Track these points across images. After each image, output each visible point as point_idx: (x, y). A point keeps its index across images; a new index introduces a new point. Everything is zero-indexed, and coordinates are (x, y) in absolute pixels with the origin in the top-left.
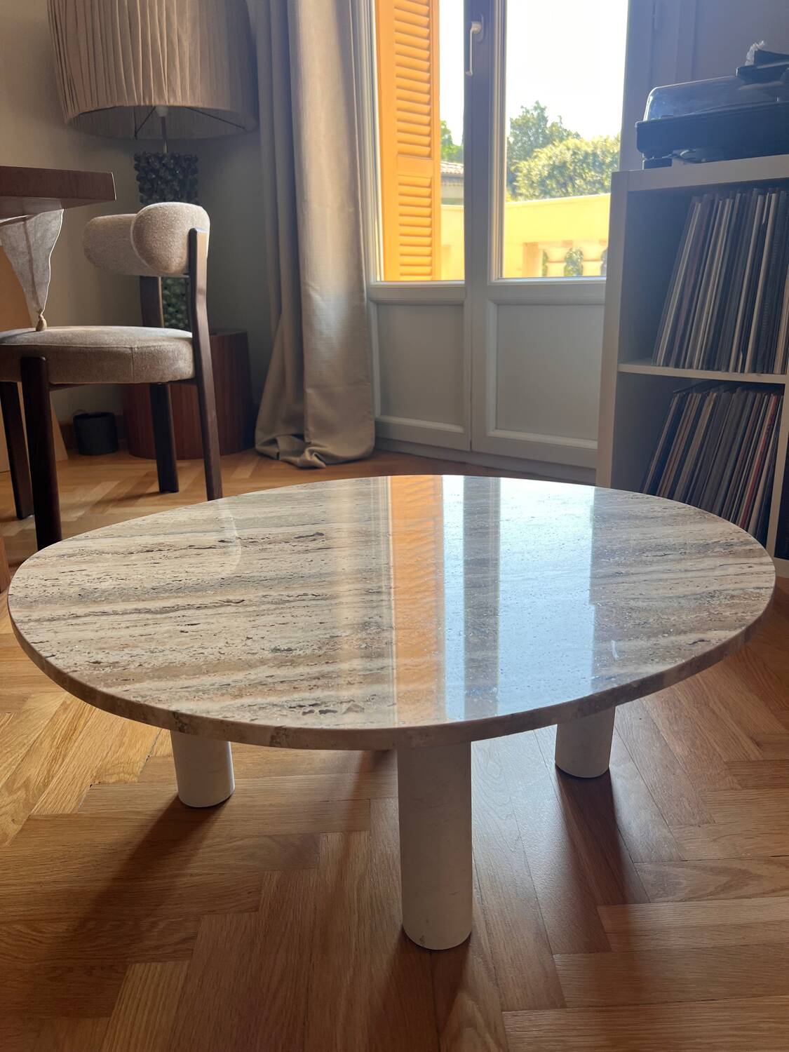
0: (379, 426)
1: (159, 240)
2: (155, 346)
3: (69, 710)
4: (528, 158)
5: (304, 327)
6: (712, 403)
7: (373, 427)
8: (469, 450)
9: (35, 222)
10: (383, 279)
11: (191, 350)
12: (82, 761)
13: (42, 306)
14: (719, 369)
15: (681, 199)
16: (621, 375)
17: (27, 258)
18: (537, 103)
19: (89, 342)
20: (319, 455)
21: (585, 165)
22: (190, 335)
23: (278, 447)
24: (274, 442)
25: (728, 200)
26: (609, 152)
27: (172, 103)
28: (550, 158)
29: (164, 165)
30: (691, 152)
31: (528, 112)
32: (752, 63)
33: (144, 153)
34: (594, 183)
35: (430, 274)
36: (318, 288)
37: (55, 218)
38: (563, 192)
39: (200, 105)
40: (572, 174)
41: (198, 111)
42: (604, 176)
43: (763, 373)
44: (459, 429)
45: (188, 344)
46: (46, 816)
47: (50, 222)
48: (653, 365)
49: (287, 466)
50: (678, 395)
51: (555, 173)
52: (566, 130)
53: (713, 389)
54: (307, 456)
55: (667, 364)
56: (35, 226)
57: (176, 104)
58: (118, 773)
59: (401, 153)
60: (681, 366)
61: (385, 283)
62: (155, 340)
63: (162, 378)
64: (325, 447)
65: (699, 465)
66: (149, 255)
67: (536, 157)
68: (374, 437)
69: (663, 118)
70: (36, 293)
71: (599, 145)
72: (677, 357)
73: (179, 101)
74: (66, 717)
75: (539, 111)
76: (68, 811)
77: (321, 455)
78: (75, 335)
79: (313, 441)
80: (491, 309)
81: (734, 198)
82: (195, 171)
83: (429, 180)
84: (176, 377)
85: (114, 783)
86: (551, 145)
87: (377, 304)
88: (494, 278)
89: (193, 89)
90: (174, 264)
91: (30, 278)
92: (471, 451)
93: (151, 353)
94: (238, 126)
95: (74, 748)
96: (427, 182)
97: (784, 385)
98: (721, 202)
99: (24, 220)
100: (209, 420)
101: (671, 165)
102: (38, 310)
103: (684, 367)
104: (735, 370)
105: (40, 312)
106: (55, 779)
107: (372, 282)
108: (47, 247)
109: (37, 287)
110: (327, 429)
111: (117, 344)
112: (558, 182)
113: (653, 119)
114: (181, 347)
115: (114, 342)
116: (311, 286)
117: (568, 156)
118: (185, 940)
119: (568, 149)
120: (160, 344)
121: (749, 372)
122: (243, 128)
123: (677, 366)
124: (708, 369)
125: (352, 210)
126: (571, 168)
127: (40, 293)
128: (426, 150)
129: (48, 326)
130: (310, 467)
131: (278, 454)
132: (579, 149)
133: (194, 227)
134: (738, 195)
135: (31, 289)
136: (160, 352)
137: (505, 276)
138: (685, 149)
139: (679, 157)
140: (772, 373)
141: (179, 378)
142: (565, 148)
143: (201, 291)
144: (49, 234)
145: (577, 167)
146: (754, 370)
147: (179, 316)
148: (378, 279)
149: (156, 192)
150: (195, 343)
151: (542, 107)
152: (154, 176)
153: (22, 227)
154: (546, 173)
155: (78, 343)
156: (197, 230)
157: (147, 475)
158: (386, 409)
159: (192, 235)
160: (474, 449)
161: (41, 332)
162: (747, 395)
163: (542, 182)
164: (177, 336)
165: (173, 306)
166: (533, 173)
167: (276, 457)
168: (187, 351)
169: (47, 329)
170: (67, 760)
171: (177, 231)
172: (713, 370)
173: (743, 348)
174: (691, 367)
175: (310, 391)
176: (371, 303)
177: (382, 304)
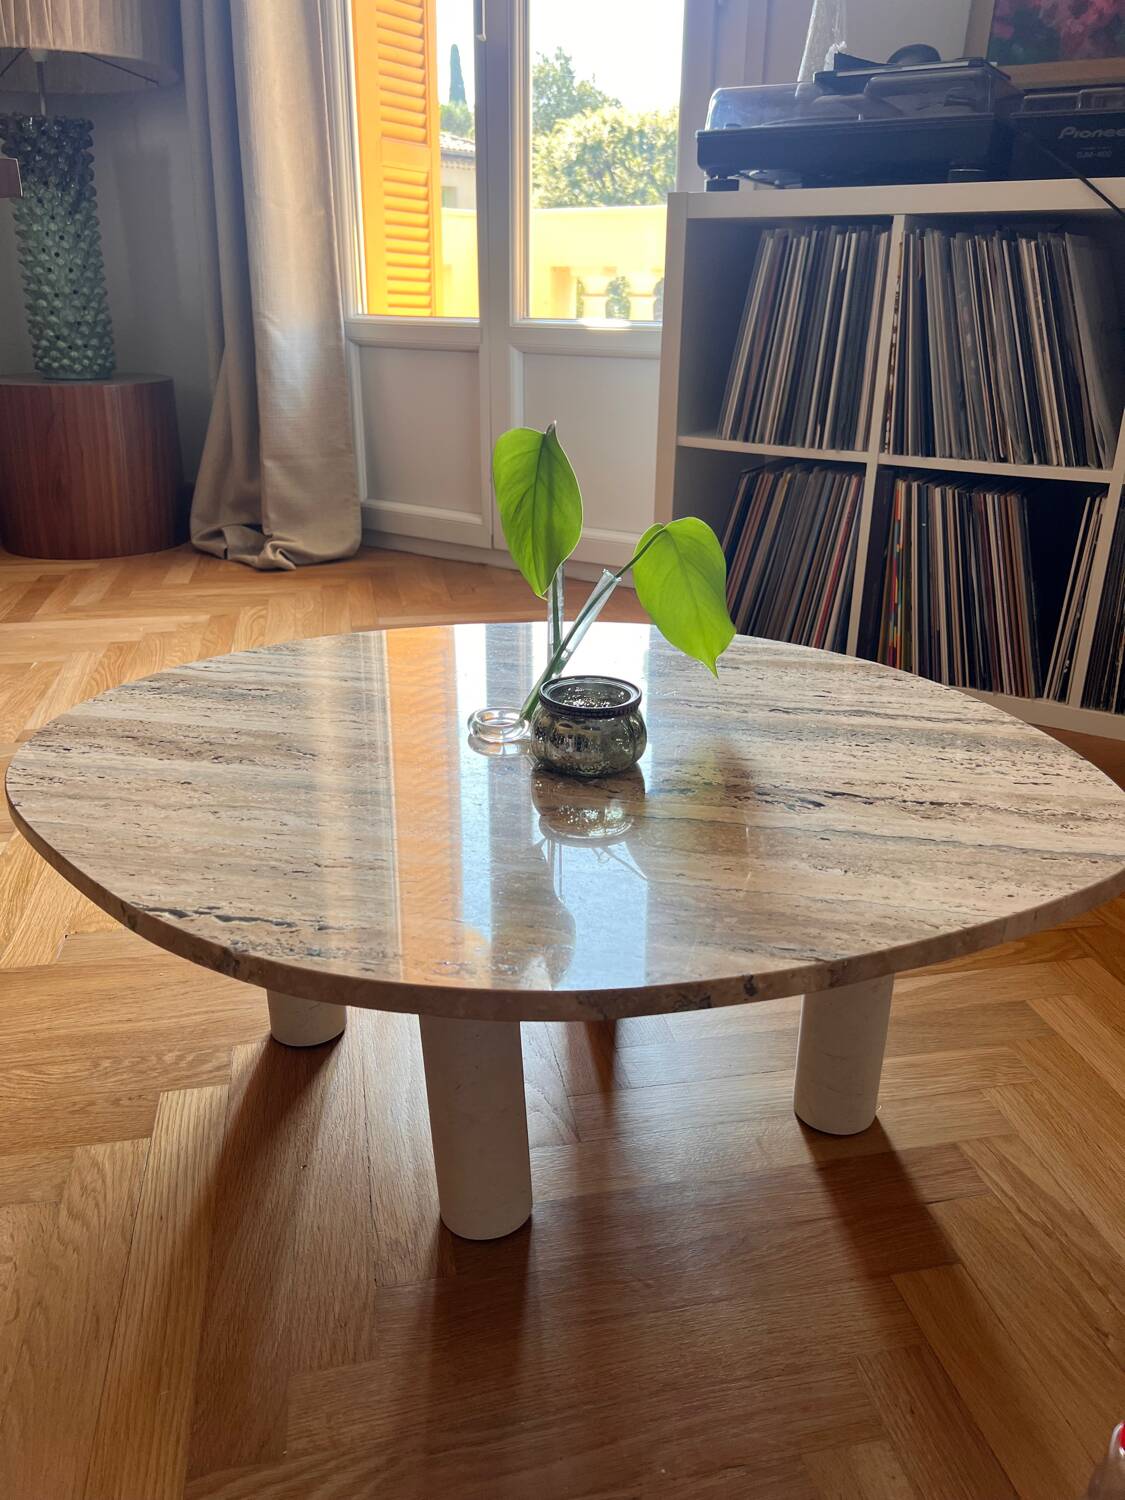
0: (367, 514)
3: (13, 860)
4: (548, 132)
5: (259, 374)
6: (786, 486)
7: (359, 514)
8: (490, 547)
10: (366, 312)
12: (47, 913)
14: (794, 445)
15: (752, 231)
16: (681, 451)
18: (560, 49)
20: (284, 552)
21: (628, 148)
23: (225, 540)
24: (219, 534)
25: (803, 239)
26: (661, 130)
27: (60, 46)
28: (580, 134)
29: (44, 133)
30: (761, 172)
31: (546, 61)
32: (832, 69)
33: (15, 114)
34: (641, 175)
35: (429, 306)
36: (277, 320)
38: (597, 185)
39: (99, 50)
40: (610, 159)
41: (100, 60)
42: (655, 166)
43: (842, 449)
44: (475, 519)
46: (19, 968)
48: (719, 439)
49: (241, 567)
50: (747, 476)
51: (587, 156)
52: (600, 93)
53: (788, 469)
54: (269, 554)
55: (734, 437)
57: (64, 48)
58: (98, 922)
59: (384, 135)
60: (751, 439)
61: (369, 317)
64: (292, 541)
65: (772, 559)
67: (559, 131)
68: (359, 528)
69: (729, 129)
71: (648, 119)
72: (746, 429)
73: (68, 44)
74: (12, 868)
75: (563, 61)
76: (43, 962)
77: (289, 553)
79: (276, 534)
80: (516, 359)
81: (810, 236)
82: (90, 143)
83: (425, 175)
85: (95, 932)
86: (579, 115)
87: (361, 346)
88: (518, 318)
89: (89, 28)
92: (493, 548)
94: (148, 79)
95: (33, 900)
96: (421, 177)
97: (865, 464)
98: (795, 240)
101: (737, 189)
103: (753, 441)
104: (812, 445)
106: (18, 933)
107: (352, 314)
110: (294, 517)
112: (590, 171)
113: (716, 129)
116: (269, 319)
117: (605, 133)
118: (218, 1069)
119: (605, 123)
121: (827, 448)
122: (157, 83)
123: (746, 439)
124: (781, 443)
125: (322, 213)
126: (610, 151)
128: (420, 133)
130: (275, 569)
131: (226, 550)
132: (619, 124)
134: (815, 233)
137: (532, 315)
138: (753, 169)
139: (748, 177)
140: (853, 449)
142: (601, 120)
145: (617, 150)
146: (833, 446)
147: (74, 354)
148: (360, 312)
149: (33, 171)
151: (568, 55)
152: (29, 149)
154: (574, 157)
157: (39, 580)
158: (377, 488)
160: (496, 546)
162: (826, 476)
163: (569, 170)
165: (64, 339)
166: (556, 155)
167: (222, 555)
170: (27, 912)
172: (787, 445)
173: (821, 419)
174: (762, 441)
175: (269, 464)
176: (352, 344)
177: (366, 346)
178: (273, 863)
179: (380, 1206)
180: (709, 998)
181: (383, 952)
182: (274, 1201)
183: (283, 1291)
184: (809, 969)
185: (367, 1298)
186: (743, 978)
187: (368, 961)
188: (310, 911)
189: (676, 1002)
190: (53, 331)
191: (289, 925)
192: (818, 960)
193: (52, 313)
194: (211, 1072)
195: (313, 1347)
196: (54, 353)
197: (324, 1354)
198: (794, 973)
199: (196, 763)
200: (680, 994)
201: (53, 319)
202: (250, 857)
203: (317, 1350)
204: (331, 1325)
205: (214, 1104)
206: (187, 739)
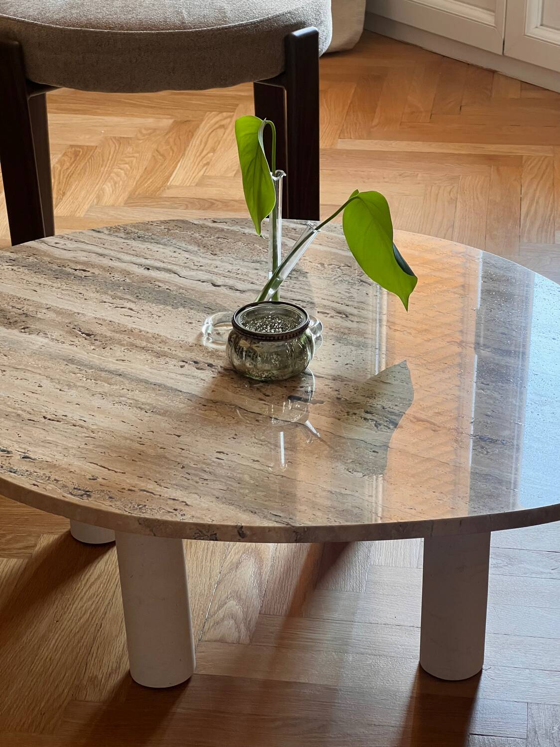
44: (486, 18)
118: (26, 548)
178: (20, 412)
179: (94, 655)
180: (216, 534)
181: (49, 477)
182: (29, 638)
183: (14, 689)
184: (279, 528)
185: (63, 703)
186: (236, 527)
187: (39, 481)
188: (23, 446)
189: (195, 533)
191: (8, 452)
192: (288, 524)
194: (20, 549)
195: (21, 721)
197: (25, 725)
198: (270, 529)
199: (10, 330)
200: (198, 529)
202: (9, 406)
203: (22, 723)
204: (35, 712)
205: (14, 570)
206: (14, 310)
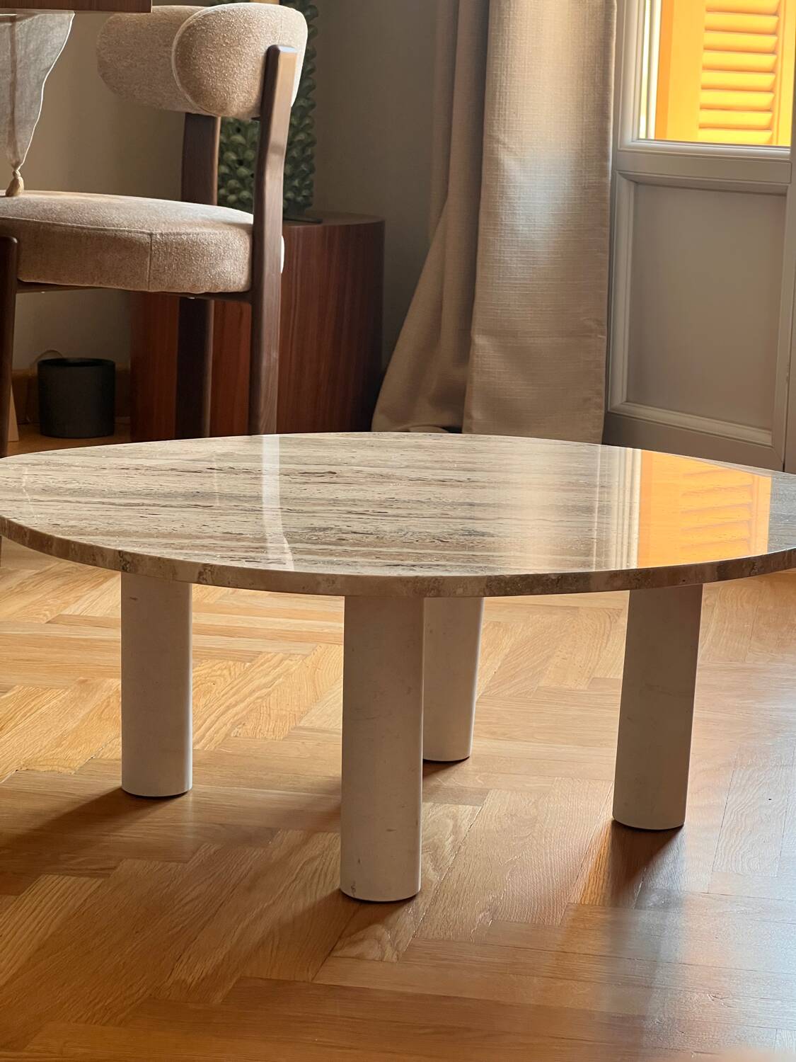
1: (217, 65)
2: (188, 234)
5: (482, 218)
9: (29, 27)
10: (652, 136)
11: (248, 245)
13: (20, 155)
17: (9, 79)
19: (86, 220)
22: (249, 218)
37: (61, 24)
45: (244, 233)
47: (52, 29)
56: (28, 32)
58: (52, 766)
62: (191, 224)
63: (194, 286)
66: (197, 89)
70: (14, 137)
78: (68, 207)
84: (217, 287)
85: (45, 771)
87: (637, 183)
90: (236, 102)
91: (9, 110)
93: (181, 244)
99: (13, 20)
100: (264, 364)
102: (14, 162)
105: (15, 167)
107: (629, 139)
108: (42, 68)
109: (17, 128)
111: (130, 226)
114: (231, 238)
115: (125, 223)
120: (198, 230)
127: (19, 136)
129: (25, 189)
133: (276, 43)
135: (7, 129)
136: (195, 244)
141: (221, 289)
143: (277, 149)
144: (49, 48)
148: (642, 135)
150: (256, 234)
153: (7, 30)
155: (69, 220)
156: (281, 48)
158: (638, 391)
159: (272, 56)
161: (14, 198)
164: (229, 220)
168: (240, 246)
169: (23, 195)
171: (247, 50)
175: (480, 340)
176: (624, 181)
177: (641, 184)
190: (236, 153)
193: (238, 131)
196: (233, 183)
201: (239, 138)
